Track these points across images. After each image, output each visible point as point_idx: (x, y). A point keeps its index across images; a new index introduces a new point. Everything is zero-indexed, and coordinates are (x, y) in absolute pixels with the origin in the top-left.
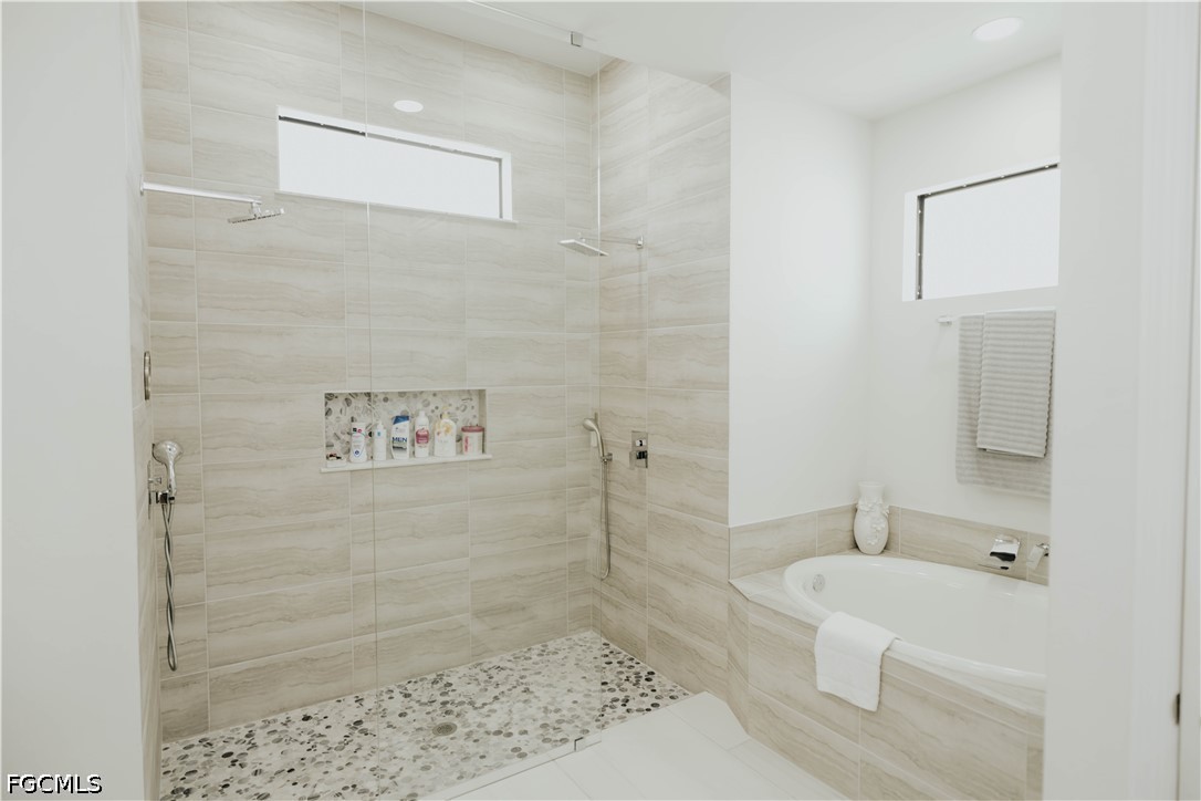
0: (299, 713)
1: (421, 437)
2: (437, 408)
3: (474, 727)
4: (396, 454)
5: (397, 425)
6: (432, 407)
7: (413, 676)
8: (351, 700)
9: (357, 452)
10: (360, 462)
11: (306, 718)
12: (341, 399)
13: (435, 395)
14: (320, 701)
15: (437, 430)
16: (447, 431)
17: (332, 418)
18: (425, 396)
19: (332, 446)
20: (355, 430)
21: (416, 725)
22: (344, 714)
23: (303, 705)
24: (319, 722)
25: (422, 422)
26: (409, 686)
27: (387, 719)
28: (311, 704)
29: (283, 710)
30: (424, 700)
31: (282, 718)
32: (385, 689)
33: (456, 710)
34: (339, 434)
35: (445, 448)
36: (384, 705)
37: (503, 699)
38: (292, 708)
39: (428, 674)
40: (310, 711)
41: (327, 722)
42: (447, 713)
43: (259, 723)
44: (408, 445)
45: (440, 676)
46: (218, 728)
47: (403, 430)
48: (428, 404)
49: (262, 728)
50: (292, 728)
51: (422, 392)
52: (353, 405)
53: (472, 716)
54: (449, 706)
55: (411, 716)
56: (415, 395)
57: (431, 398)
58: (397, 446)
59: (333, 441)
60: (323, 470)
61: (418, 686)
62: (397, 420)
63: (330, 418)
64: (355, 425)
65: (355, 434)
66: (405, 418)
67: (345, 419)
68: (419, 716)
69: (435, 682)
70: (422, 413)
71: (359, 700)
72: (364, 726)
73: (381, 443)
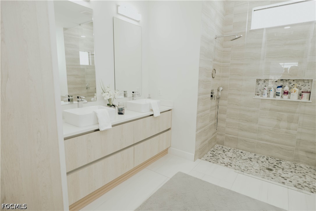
0: (241, 151)
1: (286, 93)
2: (294, 85)
3: (278, 173)
4: (277, 97)
5: (278, 89)
6: (292, 84)
7: (272, 157)
8: (254, 154)
9: (264, 95)
10: (265, 97)
11: (242, 152)
12: (263, 81)
13: (294, 81)
14: (246, 151)
15: (292, 91)
16: (295, 92)
17: (260, 85)
18: (290, 81)
19: (259, 92)
20: (264, 89)
21: (264, 165)
22: (250, 155)
23: (243, 150)
24: (244, 154)
25: (286, 89)
26: (270, 158)
27: (258, 161)
28: (245, 151)
29: (238, 149)
30: (271, 162)
31: (237, 150)
32: (263, 156)
33: (277, 168)
34: (261, 90)
35: (294, 96)
36: (260, 158)
37: (293, 173)
38: (240, 149)
39: (277, 158)
40: (243, 152)
41: (245, 155)
42: (274, 167)
43: (233, 149)
44: (280, 95)
45: (280, 160)
46: (225, 146)
47: (280, 90)
48: (291, 83)
49: (233, 150)
50: (238, 152)
51: (289, 80)
52: (266, 83)
53: (280, 171)
54: (276, 167)
55: (264, 163)
56: (286, 81)
57: (292, 82)
58: (277, 94)
59: (259, 91)
60: (254, 98)
61: (272, 159)
62: (278, 87)
63: (259, 85)
64: (265, 88)
65: (264, 90)
66: (281, 87)
67: (263, 86)
68: (266, 165)
69: (278, 161)
70: (287, 86)
71: (255, 155)
72: (252, 159)
73: (272, 93)
